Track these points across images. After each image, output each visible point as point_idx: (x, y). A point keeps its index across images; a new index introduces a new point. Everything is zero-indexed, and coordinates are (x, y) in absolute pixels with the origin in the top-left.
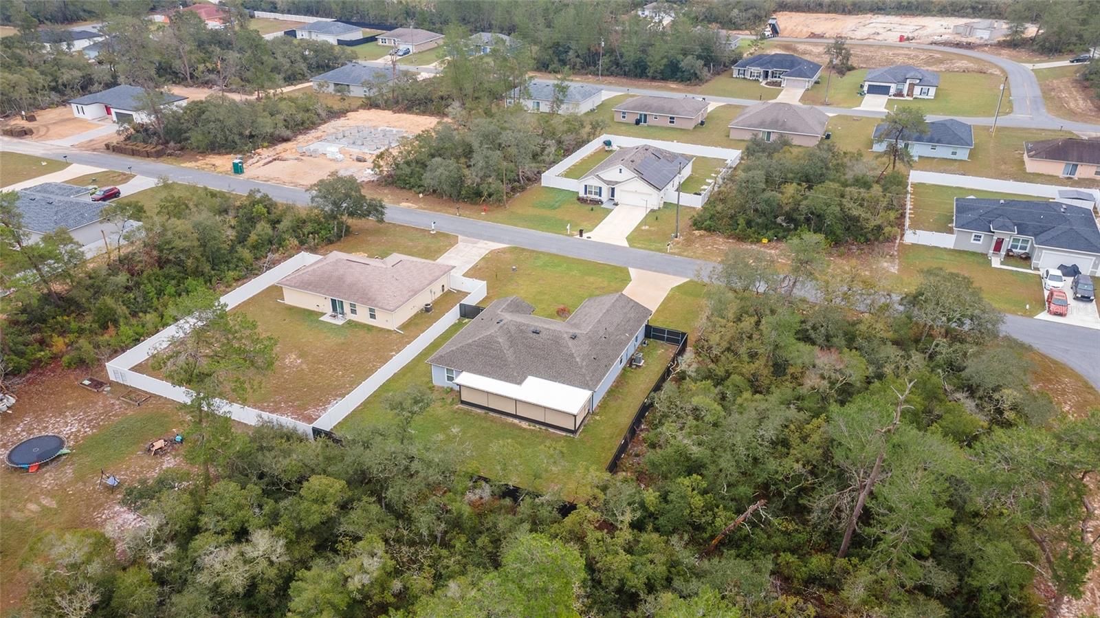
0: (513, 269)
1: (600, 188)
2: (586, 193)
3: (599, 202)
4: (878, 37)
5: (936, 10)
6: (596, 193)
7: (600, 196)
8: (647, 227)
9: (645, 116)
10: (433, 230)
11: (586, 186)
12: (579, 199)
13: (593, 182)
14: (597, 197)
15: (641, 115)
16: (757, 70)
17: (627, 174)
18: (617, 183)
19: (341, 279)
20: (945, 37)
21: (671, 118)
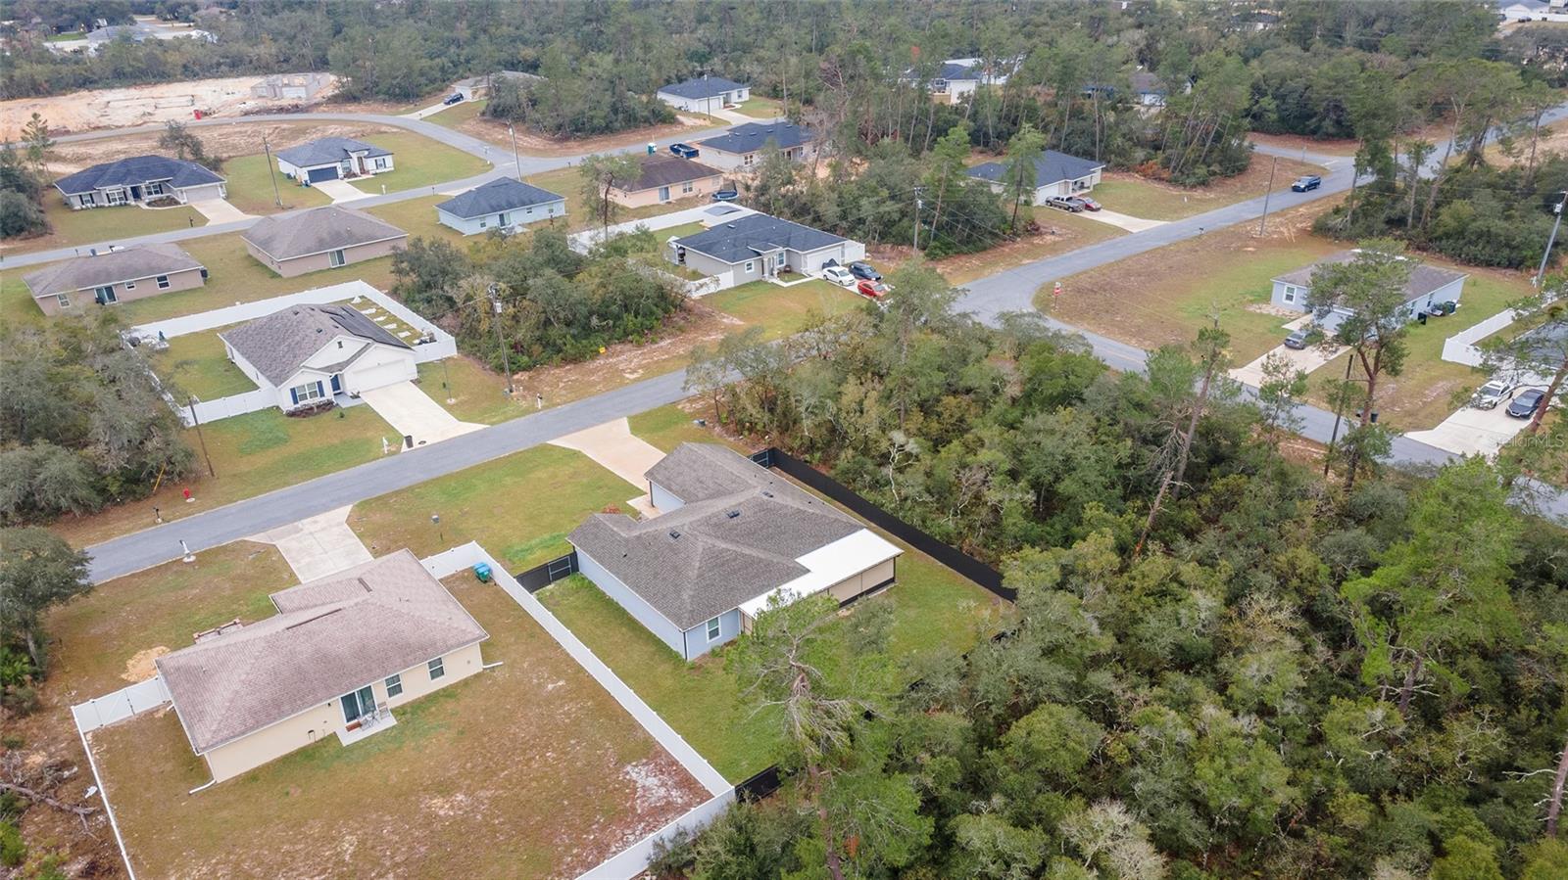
0: (436, 520)
1: (320, 384)
2: (296, 402)
3: (328, 406)
4: (152, 118)
5: (179, 72)
6: (313, 395)
7: (322, 395)
8: (453, 400)
9: (109, 289)
10: (188, 555)
11: (293, 391)
12: (292, 414)
13: (301, 379)
14: (318, 400)
15: (98, 290)
16: (114, 189)
17: (352, 344)
18: (342, 366)
19: (323, 659)
20: (251, 104)
21: (159, 279)
